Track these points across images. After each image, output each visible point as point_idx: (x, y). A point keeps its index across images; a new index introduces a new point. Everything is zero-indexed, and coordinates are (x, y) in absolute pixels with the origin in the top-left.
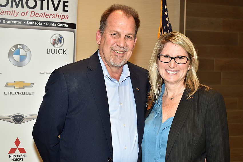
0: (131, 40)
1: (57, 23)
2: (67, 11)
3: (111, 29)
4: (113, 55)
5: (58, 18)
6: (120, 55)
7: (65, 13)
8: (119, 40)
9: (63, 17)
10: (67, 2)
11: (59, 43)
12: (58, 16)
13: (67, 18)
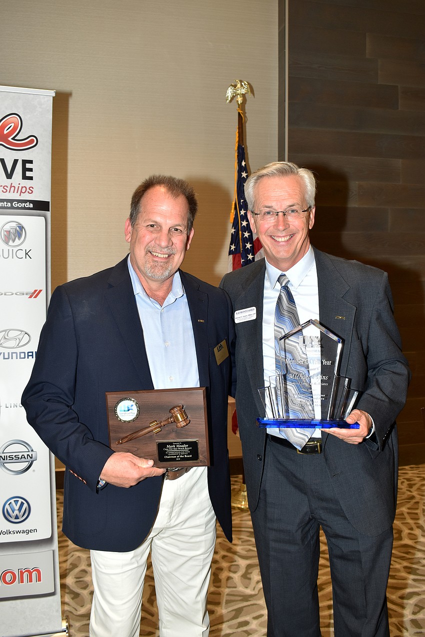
0: (180, 234)
1: (11, 201)
2: (31, 178)
3: (147, 218)
4: (151, 260)
5: (14, 192)
6: (162, 260)
7: (27, 183)
8: (159, 235)
9: (23, 191)
10: (31, 162)
11: (17, 239)
12: (13, 188)
13: (30, 192)
